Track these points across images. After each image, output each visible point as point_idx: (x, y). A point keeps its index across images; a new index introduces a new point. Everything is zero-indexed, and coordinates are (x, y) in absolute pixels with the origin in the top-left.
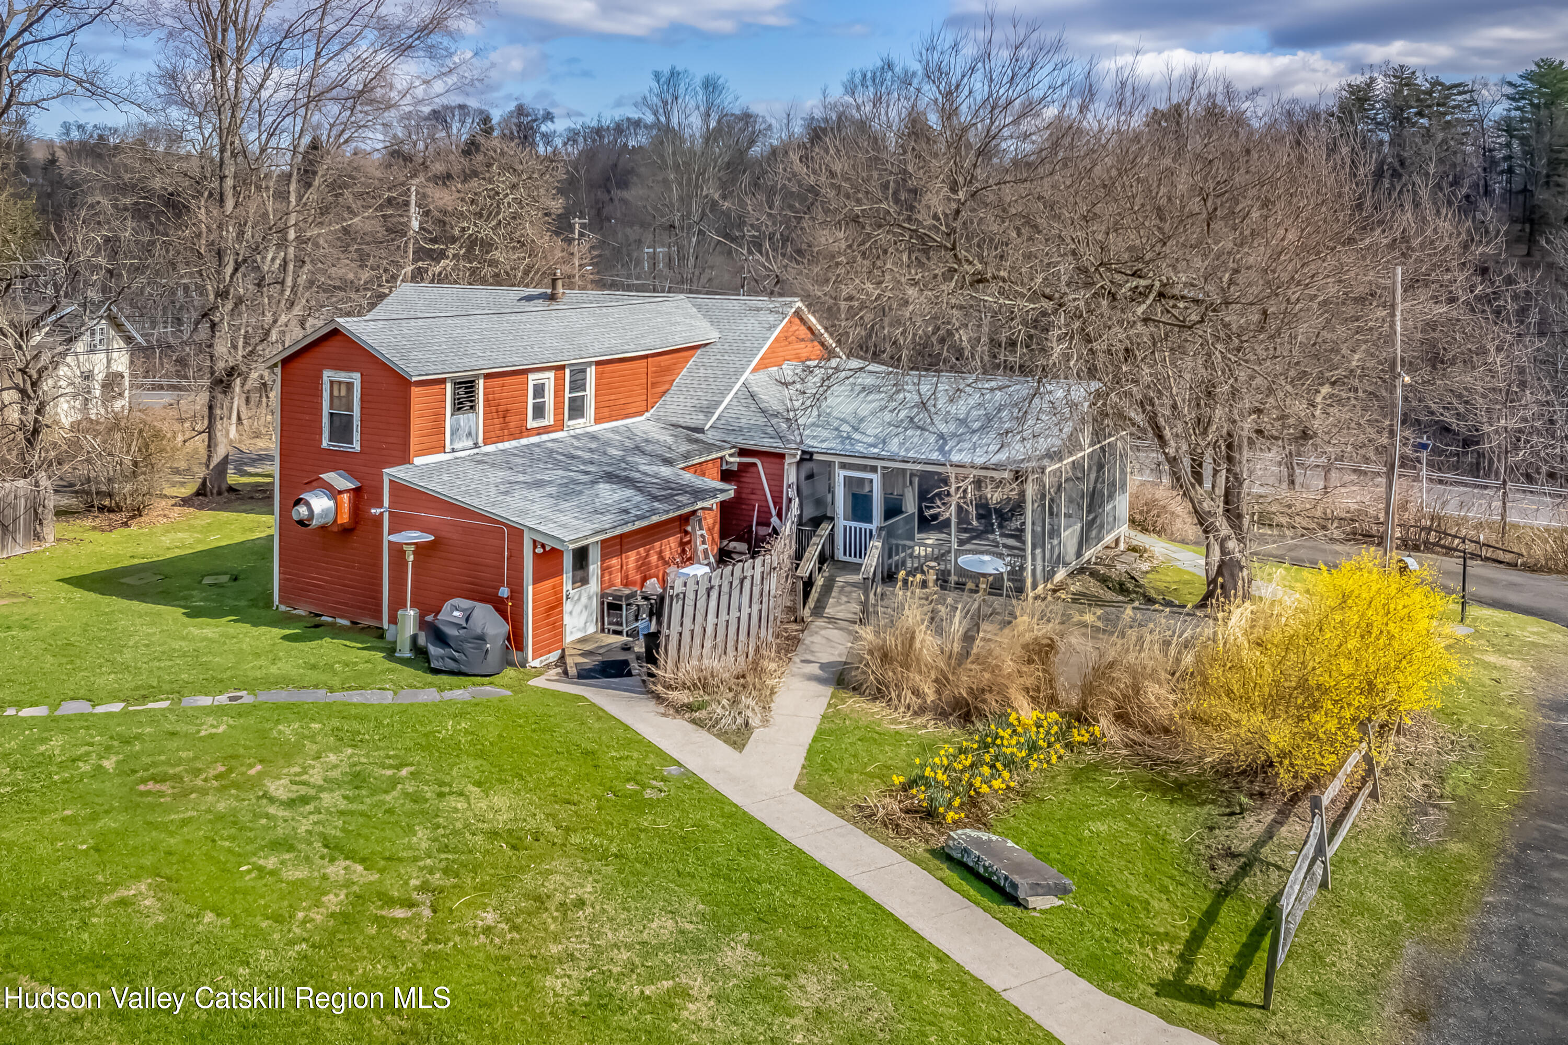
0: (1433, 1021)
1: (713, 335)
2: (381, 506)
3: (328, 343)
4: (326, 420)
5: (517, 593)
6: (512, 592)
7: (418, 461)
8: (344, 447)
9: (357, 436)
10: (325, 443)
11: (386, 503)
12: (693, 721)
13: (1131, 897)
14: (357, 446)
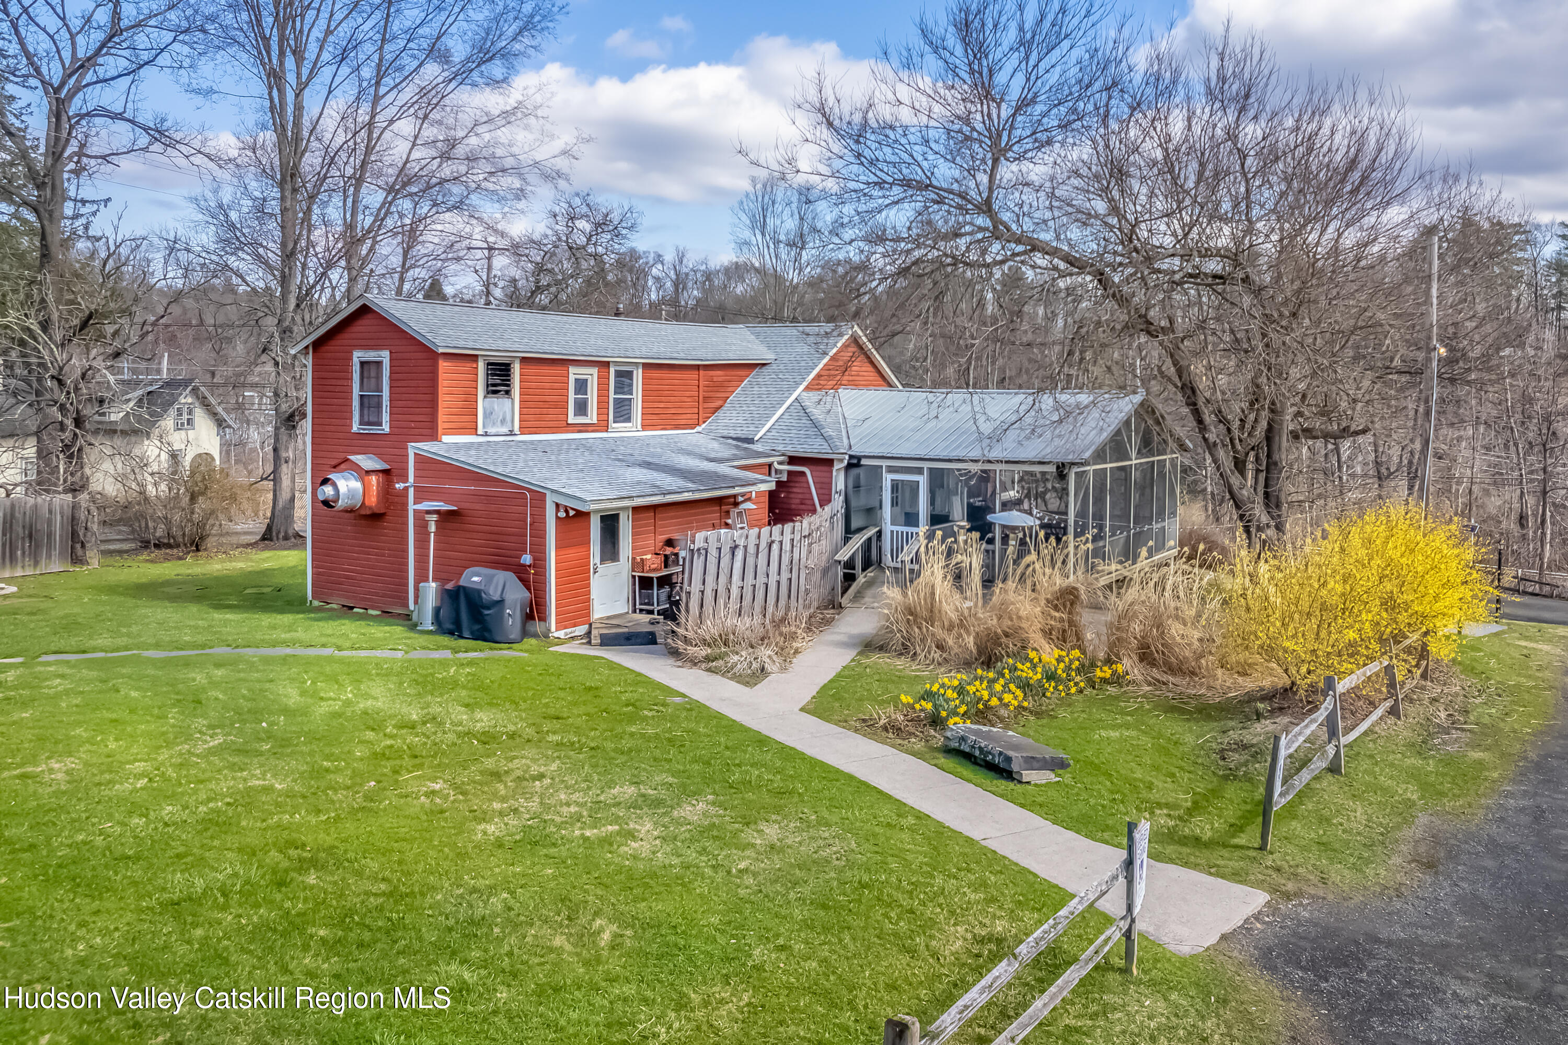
0: (1441, 868)
1: (769, 356)
2: (406, 481)
3: (360, 322)
4: (356, 403)
5: (540, 562)
6: (534, 560)
7: (446, 439)
8: (374, 430)
9: (386, 417)
10: (355, 428)
11: (411, 479)
12: (709, 670)
13: (1135, 779)
14: (386, 428)
